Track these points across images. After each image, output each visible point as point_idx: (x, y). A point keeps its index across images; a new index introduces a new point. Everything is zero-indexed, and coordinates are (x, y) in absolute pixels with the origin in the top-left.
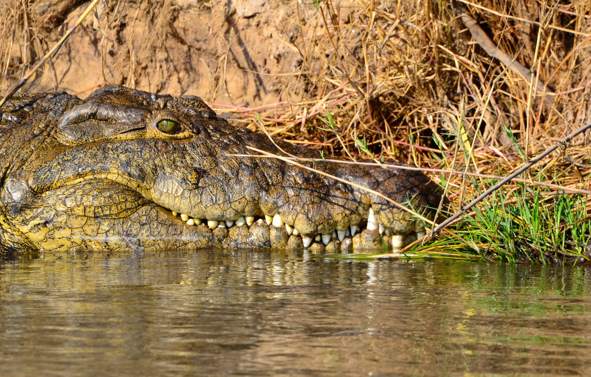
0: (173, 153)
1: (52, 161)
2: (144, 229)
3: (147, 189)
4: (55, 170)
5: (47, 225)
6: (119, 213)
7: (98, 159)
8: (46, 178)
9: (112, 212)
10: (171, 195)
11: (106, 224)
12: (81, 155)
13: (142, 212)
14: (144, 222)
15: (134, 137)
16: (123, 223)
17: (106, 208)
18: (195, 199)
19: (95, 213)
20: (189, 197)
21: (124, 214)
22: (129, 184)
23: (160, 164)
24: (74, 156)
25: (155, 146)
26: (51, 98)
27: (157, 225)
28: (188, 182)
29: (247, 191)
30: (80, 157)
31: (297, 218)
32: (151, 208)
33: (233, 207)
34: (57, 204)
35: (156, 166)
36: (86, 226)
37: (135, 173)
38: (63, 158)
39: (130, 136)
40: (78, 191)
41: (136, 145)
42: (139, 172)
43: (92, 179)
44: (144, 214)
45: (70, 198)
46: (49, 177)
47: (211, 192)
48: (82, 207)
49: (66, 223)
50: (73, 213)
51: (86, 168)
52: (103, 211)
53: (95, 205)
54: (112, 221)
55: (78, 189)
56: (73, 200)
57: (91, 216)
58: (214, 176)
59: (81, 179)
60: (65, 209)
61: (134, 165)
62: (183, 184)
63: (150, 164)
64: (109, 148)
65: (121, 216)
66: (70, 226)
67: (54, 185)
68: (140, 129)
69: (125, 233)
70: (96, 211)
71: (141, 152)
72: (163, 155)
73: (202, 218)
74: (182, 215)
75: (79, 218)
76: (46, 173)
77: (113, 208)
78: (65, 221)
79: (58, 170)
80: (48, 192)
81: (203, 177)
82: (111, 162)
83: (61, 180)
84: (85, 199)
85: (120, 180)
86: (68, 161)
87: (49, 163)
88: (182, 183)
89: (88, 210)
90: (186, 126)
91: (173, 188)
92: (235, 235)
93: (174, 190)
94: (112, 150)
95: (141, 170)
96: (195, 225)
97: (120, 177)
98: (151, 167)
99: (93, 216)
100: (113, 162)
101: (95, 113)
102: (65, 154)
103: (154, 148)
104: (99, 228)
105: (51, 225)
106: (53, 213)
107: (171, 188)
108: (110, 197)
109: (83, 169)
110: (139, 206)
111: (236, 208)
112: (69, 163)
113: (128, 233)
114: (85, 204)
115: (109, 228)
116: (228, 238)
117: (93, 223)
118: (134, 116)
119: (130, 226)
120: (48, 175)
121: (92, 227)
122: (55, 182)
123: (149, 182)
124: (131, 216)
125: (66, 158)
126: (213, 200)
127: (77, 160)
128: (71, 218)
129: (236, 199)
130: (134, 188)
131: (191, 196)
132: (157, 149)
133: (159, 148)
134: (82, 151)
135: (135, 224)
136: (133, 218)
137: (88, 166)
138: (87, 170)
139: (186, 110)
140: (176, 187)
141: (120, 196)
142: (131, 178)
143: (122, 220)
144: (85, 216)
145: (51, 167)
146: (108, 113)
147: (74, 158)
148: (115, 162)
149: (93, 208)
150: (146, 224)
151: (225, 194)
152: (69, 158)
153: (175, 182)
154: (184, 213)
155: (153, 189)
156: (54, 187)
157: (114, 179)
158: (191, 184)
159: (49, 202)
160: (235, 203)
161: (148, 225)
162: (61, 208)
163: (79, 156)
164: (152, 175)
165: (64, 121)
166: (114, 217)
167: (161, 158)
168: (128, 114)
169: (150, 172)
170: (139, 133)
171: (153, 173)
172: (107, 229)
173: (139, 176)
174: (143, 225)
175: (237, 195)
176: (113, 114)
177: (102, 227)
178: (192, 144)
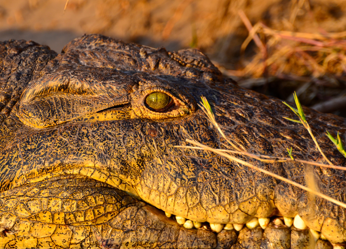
0: (165, 139)
1: (12, 150)
2: (128, 237)
3: (133, 186)
4: (15, 164)
5: (7, 234)
6: (96, 219)
7: (69, 149)
8: (4, 173)
9: (87, 219)
10: (162, 194)
11: (80, 232)
12: (49, 144)
13: (126, 215)
14: (129, 227)
15: (115, 118)
16: (102, 230)
17: (79, 214)
18: (193, 199)
19: (65, 220)
20: (186, 196)
21: (103, 220)
22: (109, 182)
23: (148, 153)
24: (40, 144)
25: (142, 130)
26: (15, 55)
27: (146, 231)
28: (184, 177)
29: (259, 188)
30: (47, 146)
31: (326, 224)
32: (138, 210)
33: (242, 209)
34: (18, 208)
35: (142, 157)
36: (56, 235)
37: (116, 167)
38: (26, 146)
39: (110, 116)
40: (43, 192)
41: (118, 129)
42: (121, 166)
43: (61, 175)
44: (128, 217)
45: (34, 202)
46: (7, 173)
47: (213, 190)
48: (48, 214)
49: (30, 232)
50: (38, 219)
51: (54, 161)
52: (75, 218)
53: (65, 211)
54: (88, 229)
55: (44, 188)
56: (37, 204)
57: (60, 223)
58: (216, 168)
59: (49, 176)
60: (28, 215)
61: (115, 157)
62: (178, 180)
63: (135, 155)
64: (83, 133)
65: (99, 222)
66: (35, 236)
67: (14, 182)
68: (122, 106)
69: (104, 243)
70: (67, 217)
71: (124, 139)
72: (151, 141)
73: (203, 221)
74: (177, 218)
75: (47, 226)
76: (4, 167)
77: (89, 214)
78: (28, 229)
79: (19, 164)
80: (6, 192)
81: (202, 169)
82: (85, 153)
83: (23, 176)
84: (52, 202)
85: (96, 176)
86: (31, 150)
87: (8, 154)
88: (175, 178)
89: (56, 216)
90: (180, 101)
91: (164, 185)
92: (246, 241)
93: (166, 187)
94: (87, 136)
95: (124, 163)
96: (194, 228)
97: (97, 172)
98: (137, 158)
99: (63, 223)
100: (88, 152)
101: (67, 86)
102: (28, 142)
103: (140, 132)
104: (72, 238)
105: (12, 233)
106: (14, 219)
107: (161, 185)
108: (85, 199)
109: (51, 163)
110: (122, 207)
111: (246, 210)
112: (33, 154)
113: (109, 243)
114: (53, 209)
115: (84, 238)
116: (237, 244)
117: (64, 231)
118: (115, 89)
119: (111, 235)
120: (7, 170)
121: (62, 237)
122: (16, 179)
123: (134, 176)
124: (112, 221)
125: (29, 147)
126: (215, 200)
127: (42, 150)
128: (35, 226)
129: (245, 199)
130: (115, 186)
131: (188, 195)
132: (144, 133)
133: (147, 133)
134: (49, 138)
135: (117, 231)
136: (114, 223)
137: (57, 159)
138: (55, 164)
139: (183, 72)
140: (168, 184)
141: (97, 198)
142: (112, 174)
143: (100, 227)
144: (53, 224)
145: (11, 160)
146: (82, 85)
147: (39, 147)
148: (90, 153)
149: (62, 215)
150: (132, 230)
151: (231, 192)
152: (33, 147)
153: (167, 177)
154: (179, 215)
155: (139, 185)
156: (15, 185)
157: (89, 175)
158: (187, 180)
159: (9, 205)
160: (244, 203)
161: (134, 232)
162: (23, 213)
163: (46, 144)
164: (137, 168)
165: (28, 95)
166: (90, 223)
167: (150, 145)
168: (107, 86)
169: (136, 164)
170: (121, 112)
171: (139, 166)
172: (82, 238)
173: (121, 170)
174: (128, 231)
175: (247, 194)
176: (89, 86)
177: (76, 236)
178: (189, 125)
